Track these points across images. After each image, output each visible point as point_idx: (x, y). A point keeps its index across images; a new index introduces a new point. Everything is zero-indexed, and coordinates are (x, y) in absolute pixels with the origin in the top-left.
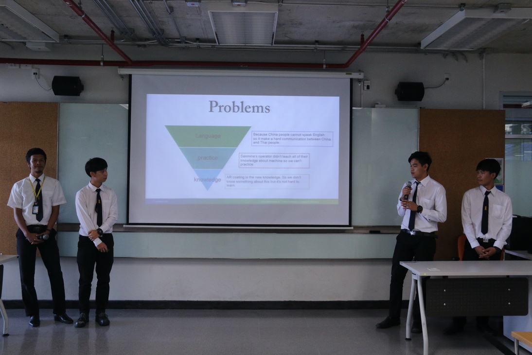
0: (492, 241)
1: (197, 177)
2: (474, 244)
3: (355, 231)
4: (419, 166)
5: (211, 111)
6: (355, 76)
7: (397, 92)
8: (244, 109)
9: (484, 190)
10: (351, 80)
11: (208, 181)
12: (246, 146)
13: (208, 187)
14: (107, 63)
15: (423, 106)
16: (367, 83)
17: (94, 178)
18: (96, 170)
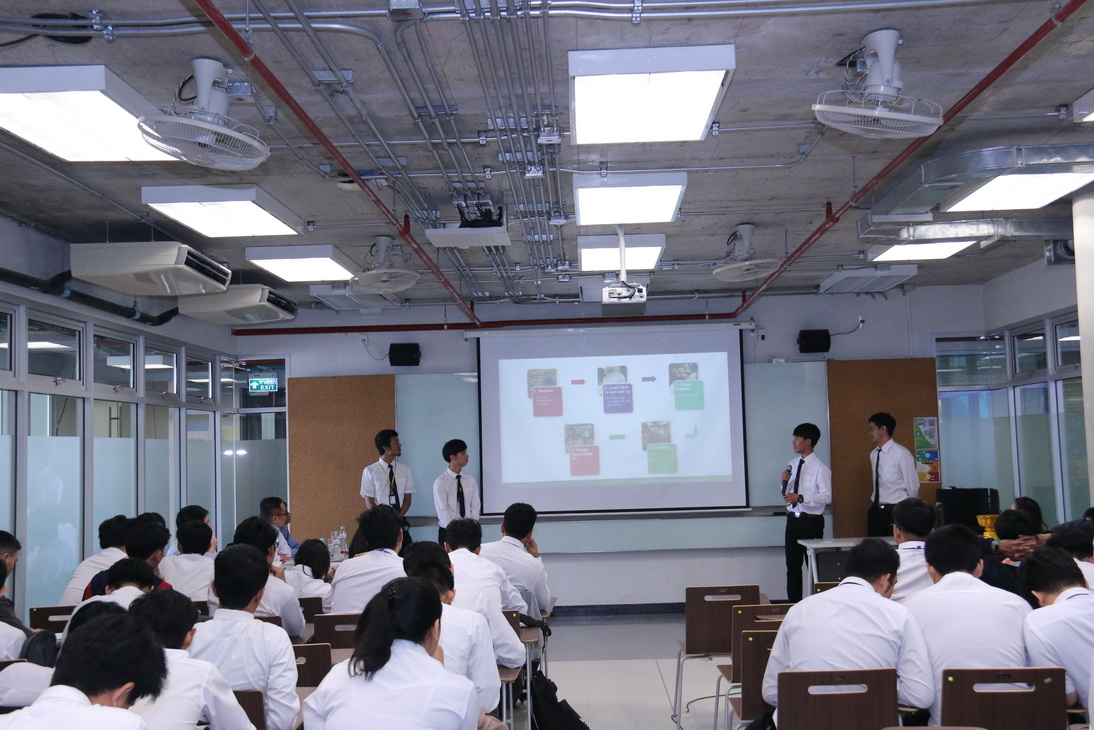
3: (755, 514)
6: (746, 326)
7: (798, 341)
10: (741, 331)
14: (452, 327)
15: (830, 357)
16: (762, 332)
17: (454, 462)
18: (455, 453)
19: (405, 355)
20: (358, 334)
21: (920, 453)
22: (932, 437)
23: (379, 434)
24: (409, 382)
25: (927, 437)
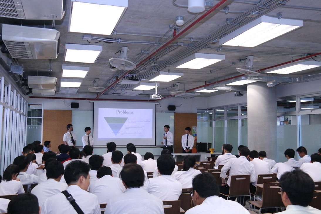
0: (189, 148)
1: (113, 132)
2: (185, 149)
3: (157, 147)
4: (167, 128)
5: (117, 113)
6: (157, 103)
7: (168, 108)
8: (126, 113)
9: (187, 135)
10: (156, 105)
11: (116, 133)
12: (127, 123)
13: (116, 135)
14: (88, 99)
15: (175, 112)
16: (160, 105)
17: (87, 132)
18: (88, 130)
19: (75, 106)
20: (62, 99)
21: (193, 134)
22: (196, 131)
23: (68, 125)
24: (75, 112)
25: (195, 131)
